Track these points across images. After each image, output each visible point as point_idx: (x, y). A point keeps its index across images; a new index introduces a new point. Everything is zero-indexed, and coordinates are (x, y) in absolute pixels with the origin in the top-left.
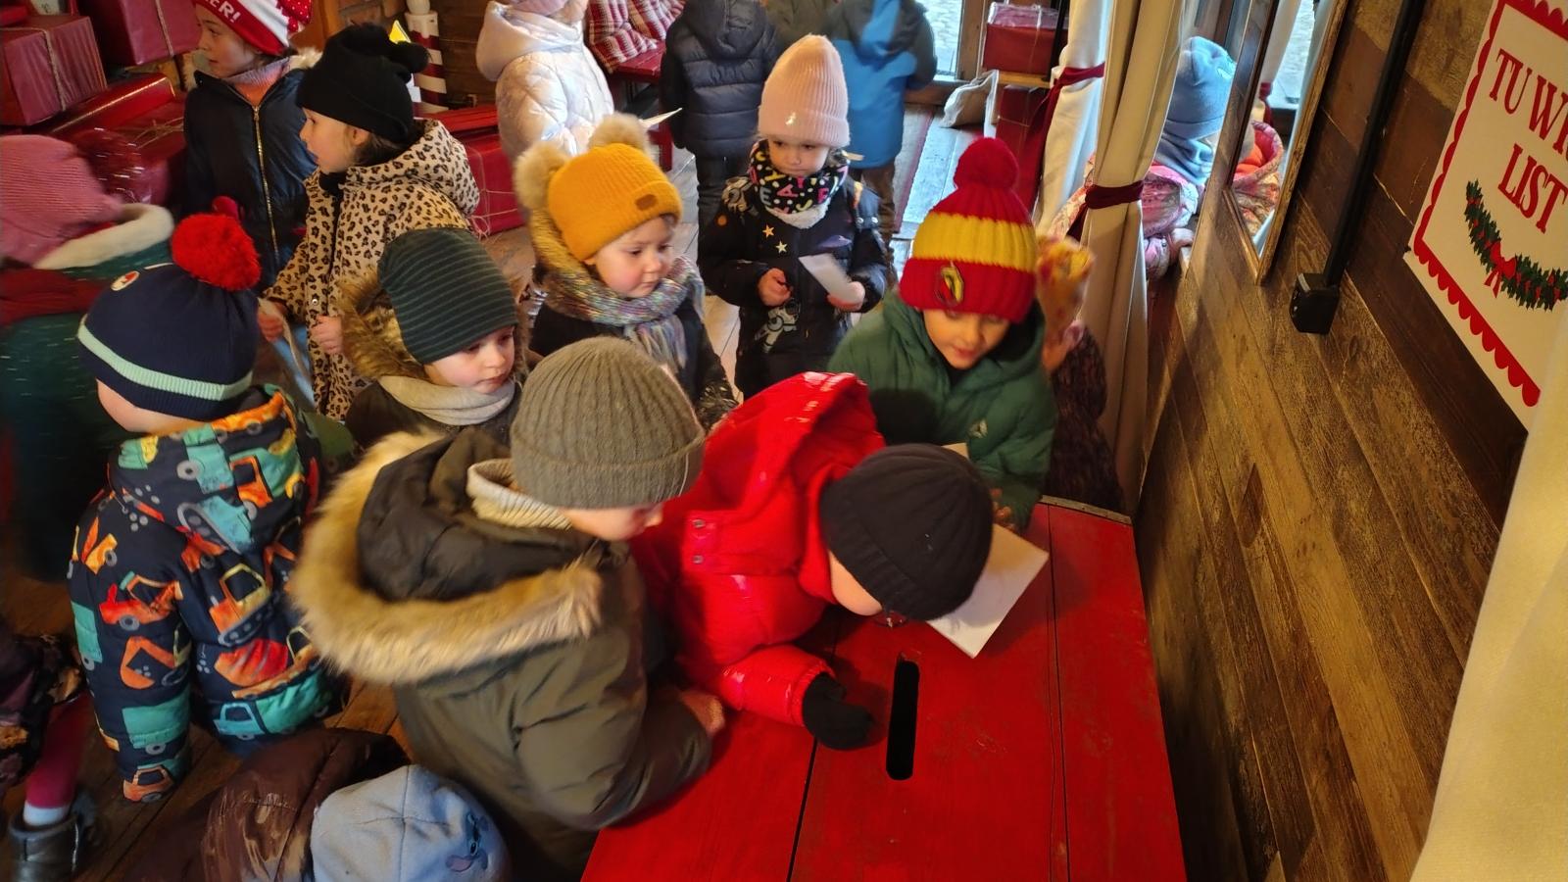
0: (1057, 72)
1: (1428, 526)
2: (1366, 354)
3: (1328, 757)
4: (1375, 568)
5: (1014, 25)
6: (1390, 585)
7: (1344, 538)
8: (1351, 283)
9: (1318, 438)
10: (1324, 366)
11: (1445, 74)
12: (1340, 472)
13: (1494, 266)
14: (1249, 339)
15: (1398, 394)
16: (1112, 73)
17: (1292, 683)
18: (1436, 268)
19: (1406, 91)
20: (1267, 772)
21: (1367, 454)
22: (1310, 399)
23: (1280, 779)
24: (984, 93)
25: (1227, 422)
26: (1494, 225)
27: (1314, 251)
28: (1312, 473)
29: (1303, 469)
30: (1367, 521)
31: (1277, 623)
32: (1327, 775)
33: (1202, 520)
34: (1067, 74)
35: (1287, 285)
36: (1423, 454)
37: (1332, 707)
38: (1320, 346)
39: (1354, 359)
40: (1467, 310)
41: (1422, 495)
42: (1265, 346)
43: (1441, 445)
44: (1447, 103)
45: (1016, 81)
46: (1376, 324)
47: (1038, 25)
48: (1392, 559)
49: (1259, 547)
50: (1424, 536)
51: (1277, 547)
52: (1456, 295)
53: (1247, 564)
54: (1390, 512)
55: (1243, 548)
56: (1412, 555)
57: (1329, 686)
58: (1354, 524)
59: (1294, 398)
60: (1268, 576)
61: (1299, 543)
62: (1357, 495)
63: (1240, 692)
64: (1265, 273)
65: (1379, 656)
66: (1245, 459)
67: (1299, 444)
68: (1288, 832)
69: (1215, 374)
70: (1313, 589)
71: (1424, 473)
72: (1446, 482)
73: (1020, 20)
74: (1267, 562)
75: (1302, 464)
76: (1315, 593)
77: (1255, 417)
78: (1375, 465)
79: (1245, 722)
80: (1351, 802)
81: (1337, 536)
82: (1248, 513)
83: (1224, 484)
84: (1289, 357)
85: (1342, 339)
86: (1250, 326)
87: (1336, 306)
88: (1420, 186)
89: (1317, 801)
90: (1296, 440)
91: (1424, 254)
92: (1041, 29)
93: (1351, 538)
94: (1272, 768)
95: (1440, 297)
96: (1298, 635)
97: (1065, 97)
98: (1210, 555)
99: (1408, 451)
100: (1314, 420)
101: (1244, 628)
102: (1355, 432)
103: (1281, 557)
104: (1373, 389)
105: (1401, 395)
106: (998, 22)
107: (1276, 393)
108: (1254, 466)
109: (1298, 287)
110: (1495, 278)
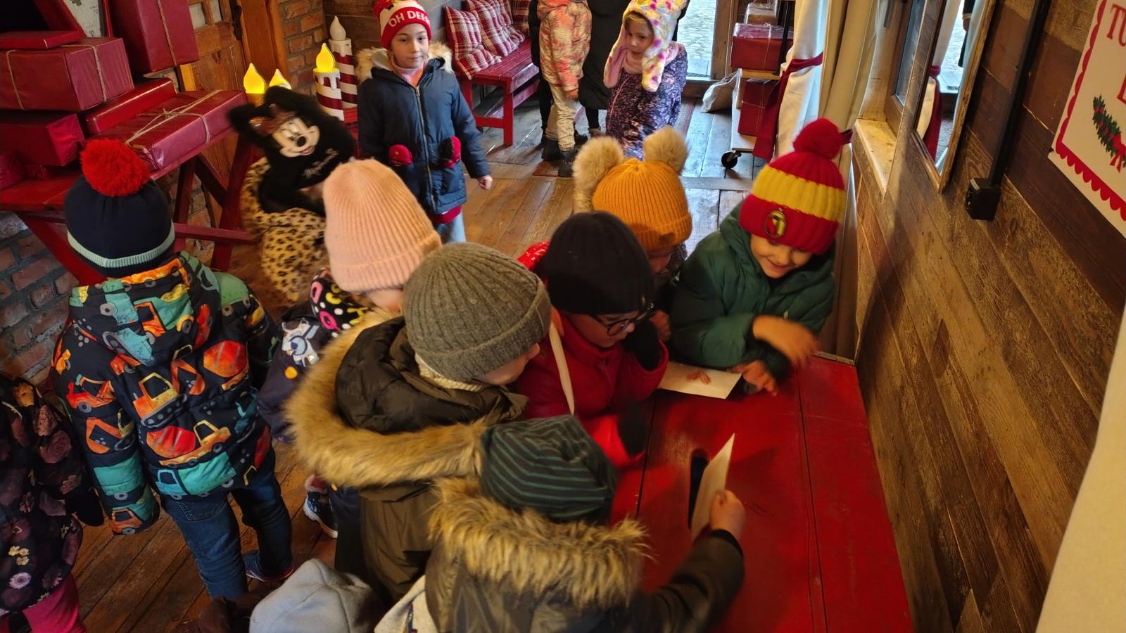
0: (784, 66)
1: (1075, 339)
2: (1022, 229)
3: (1006, 514)
4: (1036, 376)
5: (752, 37)
6: (1049, 385)
7: (1011, 359)
8: (1009, 181)
9: (989, 294)
10: (991, 242)
11: (1073, 28)
12: (1006, 314)
13: (1117, 152)
14: (934, 234)
15: (1048, 252)
16: (828, 60)
17: (977, 467)
18: (1073, 160)
19: (1045, 44)
20: (960, 535)
21: (1026, 298)
22: (982, 268)
23: (970, 538)
24: (731, 88)
25: (921, 294)
26: (1115, 124)
27: (980, 165)
28: (985, 318)
29: (979, 316)
30: (1029, 344)
31: (963, 427)
32: (1006, 528)
33: (904, 365)
34: (794, 63)
35: (961, 191)
36: (1069, 291)
37: (1008, 479)
38: (988, 229)
39: (1014, 234)
40: (1098, 184)
41: (1069, 319)
42: (946, 235)
43: (1082, 281)
44: (1075, 46)
45: (755, 76)
46: (1029, 207)
47: (770, 36)
48: (1049, 367)
49: (948, 376)
50: (1072, 347)
51: (962, 375)
52: (1089, 175)
53: (939, 390)
54: (1045, 335)
55: (936, 379)
56: (1063, 362)
57: (1005, 466)
58: (1019, 349)
59: (970, 269)
60: (955, 395)
61: (978, 369)
62: (1021, 328)
63: (937, 481)
64: (944, 185)
65: (1042, 437)
66: (934, 318)
67: (975, 300)
68: (978, 573)
69: (910, 262)
70: (989, 398)
71: (1070, 303)
72: (1087, 307)
73: (756, 34)
74: (954, 386)
75: (978, 313)
76: (991, 401)
77: (942, 286)
78: (1033, 304)
79: (942, 501)
80: (1026, 544)
81: (1006, 359)
82: (939, 355)
83: (920, 337)
84: (965, 241)
85: (1004, 221)
86: (934, 224)
87: (998, 200)
88: (1058, 106)
89: (999, 548)
90: (973, 298)
91: (1063, 151)
92: (771, 39)
93: (1017, 358)
94: (964, 531)
95: (1077, 180)
96: (980, 433)
97: (792, 80)
98: (911, 389)
99: (1058, 289)
100: (985, 281)
101: (939, 436)
102: (1017, 284)
103: (965, 381)
104: (1030, 253)
105: (1050, 253)
106: (741, 36)
107: (956, 268)
108: (942, 320)
109: (971, 188)
110: (1118, 160)
